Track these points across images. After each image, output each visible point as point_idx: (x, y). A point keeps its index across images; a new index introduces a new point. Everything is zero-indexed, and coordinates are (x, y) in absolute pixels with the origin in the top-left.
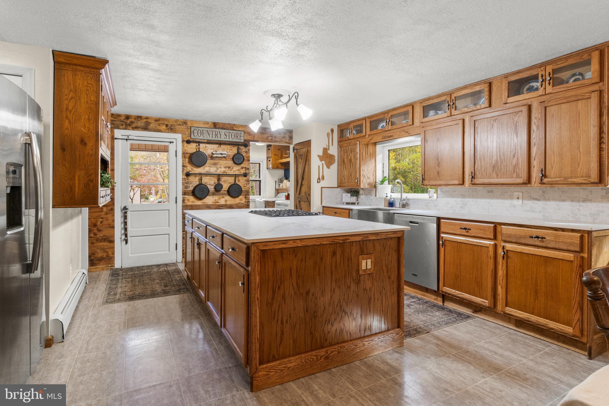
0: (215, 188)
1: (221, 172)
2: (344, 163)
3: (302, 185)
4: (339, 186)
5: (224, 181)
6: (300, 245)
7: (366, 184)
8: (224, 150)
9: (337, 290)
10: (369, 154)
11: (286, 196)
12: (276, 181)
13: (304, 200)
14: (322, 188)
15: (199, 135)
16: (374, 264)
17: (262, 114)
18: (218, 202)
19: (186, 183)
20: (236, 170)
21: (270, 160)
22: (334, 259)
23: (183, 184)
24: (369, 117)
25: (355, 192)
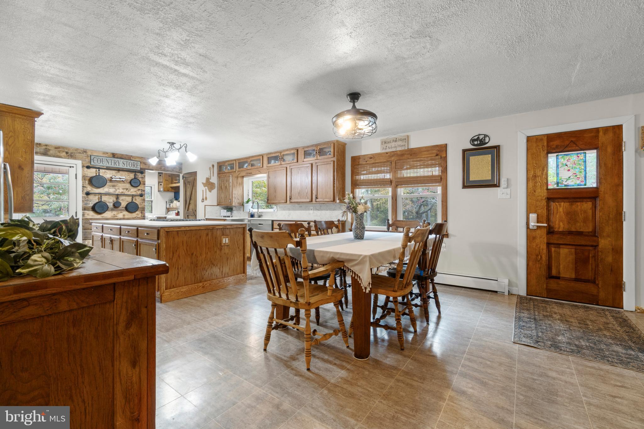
0: (114, 205)
1: (119, 192)
2: (222, 189)
3: (189, 204)
4: (218, 205)
5: (122, 200)
6: (188, 229)
7: (237, 203)
8: (122, 175)
9: (209, 253)
10: (238, 183)
11: (176, 213)
12: (166, 202)
13: (192, 215)
14: (205, 205)
15: (99, 162)
16: (230, 240)
17: (159, 153)
18: (116, 216)
19: (86, 201)
20: (133, 191)
21: (161, 185)
22: (207, 238)
23: (83, 201)
24: (238, 160)
25: (230, 209)
